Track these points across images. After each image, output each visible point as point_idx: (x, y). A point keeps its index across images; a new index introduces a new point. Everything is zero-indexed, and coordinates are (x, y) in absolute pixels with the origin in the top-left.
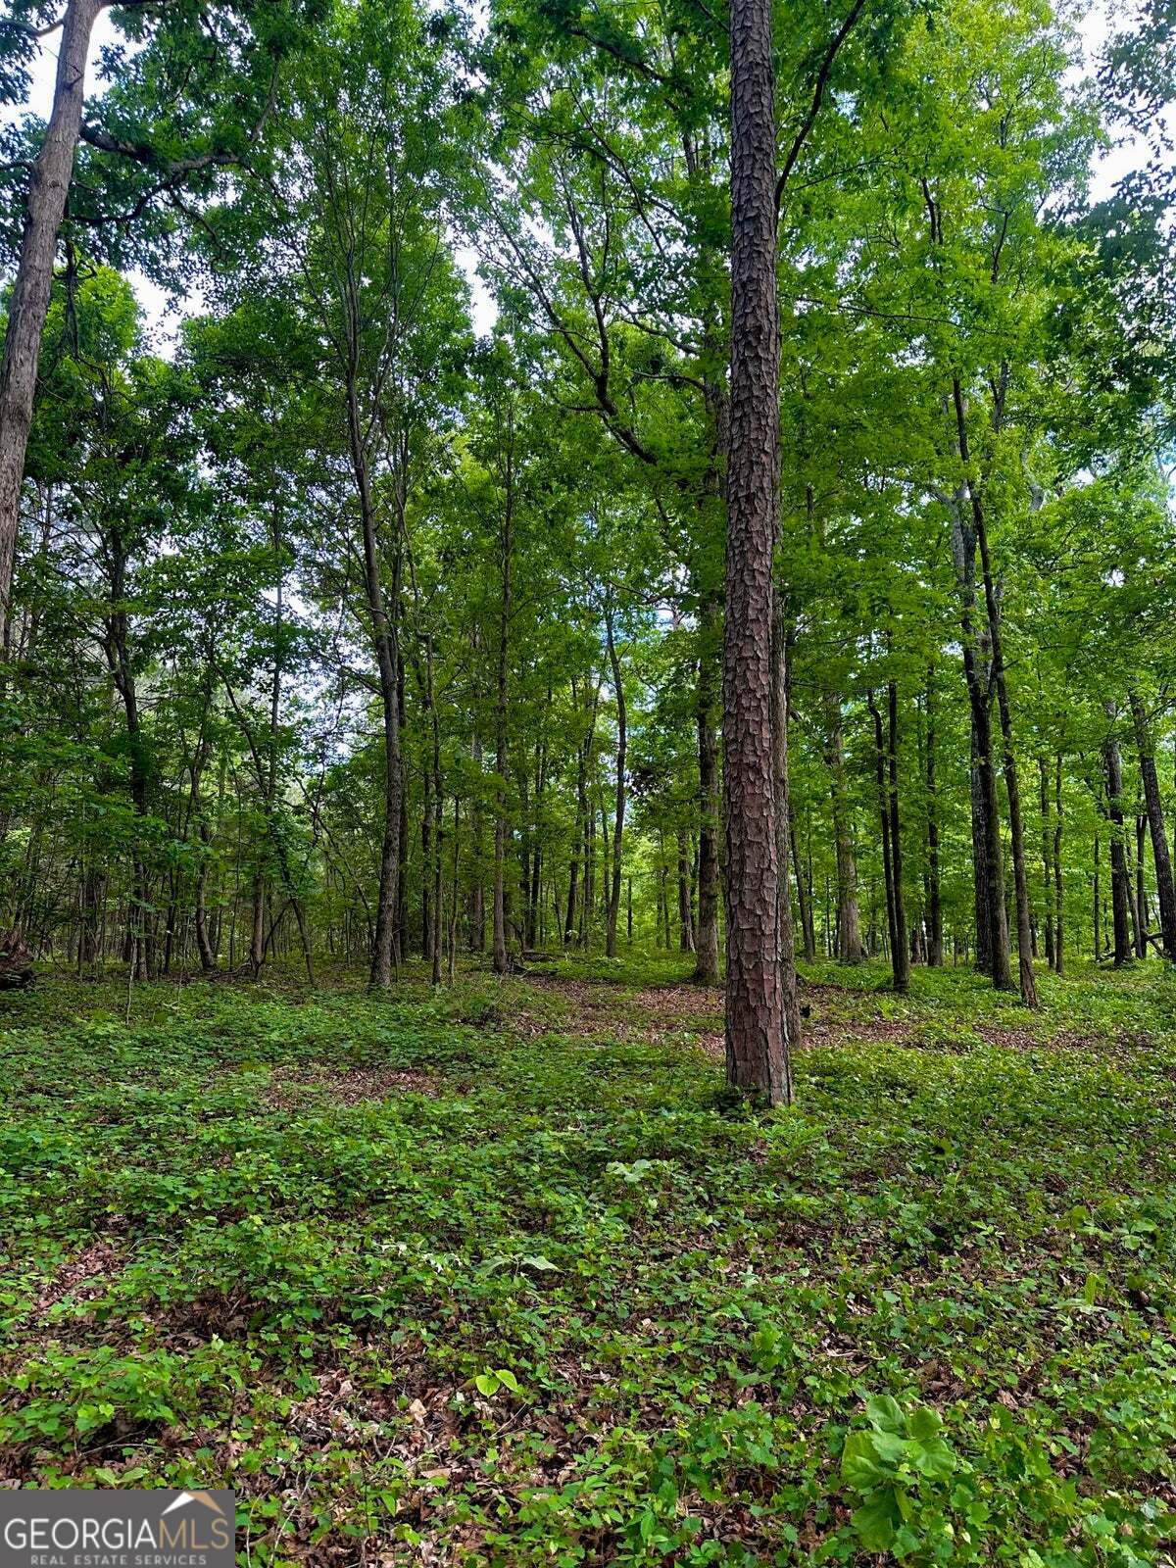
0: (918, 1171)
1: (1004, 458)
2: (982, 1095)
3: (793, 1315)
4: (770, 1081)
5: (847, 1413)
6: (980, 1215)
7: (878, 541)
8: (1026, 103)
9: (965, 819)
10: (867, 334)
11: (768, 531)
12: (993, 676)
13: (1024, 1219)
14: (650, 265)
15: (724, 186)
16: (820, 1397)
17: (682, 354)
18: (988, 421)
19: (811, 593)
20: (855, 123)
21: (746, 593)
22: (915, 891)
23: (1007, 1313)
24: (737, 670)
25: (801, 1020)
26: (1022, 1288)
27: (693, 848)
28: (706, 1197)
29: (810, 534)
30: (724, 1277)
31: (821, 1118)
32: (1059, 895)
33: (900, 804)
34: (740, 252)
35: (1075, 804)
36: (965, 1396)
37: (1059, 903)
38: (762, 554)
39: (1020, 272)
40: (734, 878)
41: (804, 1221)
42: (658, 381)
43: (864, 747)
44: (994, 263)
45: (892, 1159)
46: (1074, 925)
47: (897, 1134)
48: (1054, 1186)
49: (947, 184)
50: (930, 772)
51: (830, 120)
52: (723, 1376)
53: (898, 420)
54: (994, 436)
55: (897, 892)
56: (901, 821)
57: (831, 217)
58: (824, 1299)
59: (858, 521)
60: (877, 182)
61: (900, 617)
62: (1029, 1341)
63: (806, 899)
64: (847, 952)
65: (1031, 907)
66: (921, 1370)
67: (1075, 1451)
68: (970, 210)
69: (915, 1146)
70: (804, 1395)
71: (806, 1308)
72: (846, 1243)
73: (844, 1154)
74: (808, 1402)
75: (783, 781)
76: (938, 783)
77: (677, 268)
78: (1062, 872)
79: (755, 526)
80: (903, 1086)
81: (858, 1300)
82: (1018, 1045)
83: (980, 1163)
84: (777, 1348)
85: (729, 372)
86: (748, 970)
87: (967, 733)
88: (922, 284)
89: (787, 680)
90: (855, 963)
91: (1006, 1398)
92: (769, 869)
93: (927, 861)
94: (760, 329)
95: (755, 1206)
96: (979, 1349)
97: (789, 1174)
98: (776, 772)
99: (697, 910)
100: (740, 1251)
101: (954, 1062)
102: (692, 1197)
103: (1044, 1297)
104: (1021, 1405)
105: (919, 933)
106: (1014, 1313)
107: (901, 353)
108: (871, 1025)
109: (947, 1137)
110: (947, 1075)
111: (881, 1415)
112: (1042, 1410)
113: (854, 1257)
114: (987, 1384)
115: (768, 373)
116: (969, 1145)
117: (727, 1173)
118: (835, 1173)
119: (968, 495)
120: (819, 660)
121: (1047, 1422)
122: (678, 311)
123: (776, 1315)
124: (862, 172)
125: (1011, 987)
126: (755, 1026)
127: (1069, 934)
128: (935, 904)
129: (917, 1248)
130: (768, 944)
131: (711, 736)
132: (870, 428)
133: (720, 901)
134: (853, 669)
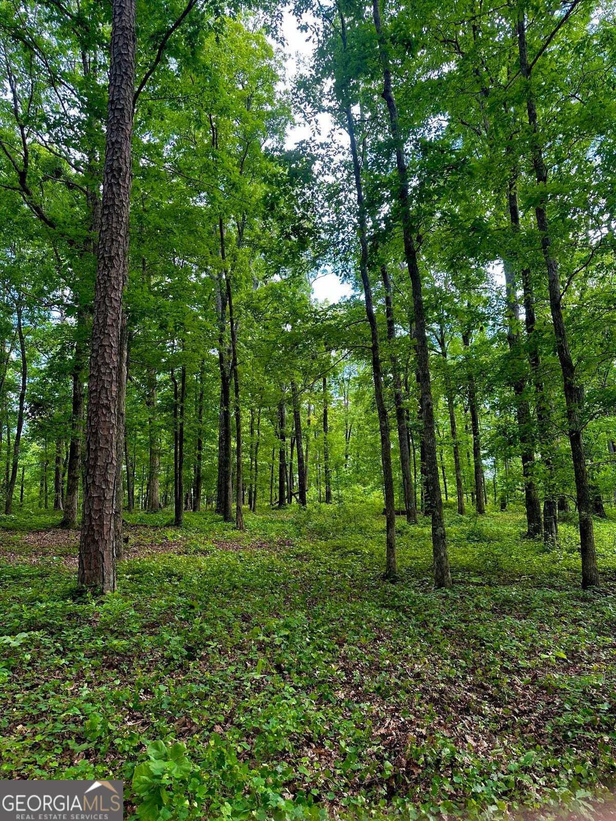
0: (181, 619)
1: (242, 262)
2: (215, 576)
3: (109, 707)
4: (104, 580)
5: (136, 754)
6: (211, 638)
7: (179, 292)
8: (259, 92)
9: (215, 437)
10: (178, 185)
11: (120, 278)
12: (232, 367)
13: (231, 637)
14: (58, 117)
15: (104, 87)
16: (122, 748)
17: (74, 171)
18: (235, 242)
19: (143, 314)
20: (178, 76)
21: (106, 310)
22: (189, 473)
23: (220, 685)
24: (99, 351)
25: (123, 545)
26: (228, 672)
27: (65, 449)
28: (61, 649)
29: (144, 283)
30: (69, 693)
31: (131, 597)
32: (256, 475)
33: (184, 429)
34: (112, 125)
35: (265, 431)
36: (198, 732)
37: (256, 478)
38: (116, 290)
39: (253, 172)
40: (90, 467)
41: (118, 654)
42: (58, 183)
43: (167, 398)
44: (241, 165)
45: (168, 614)
46: (262, 489)
47: (171, 601)
48: (246, 618)
49: (222, 119)
50: (200, 413)
51: (164, 70)
52: (66, 749)
53: (191, 232)
54: (238, 250)
55: (180, 474)
56: (185, 437)
57: (162, 119)
58: (127, 695)
59: (169, 280)
60: (187, 109)
61: (189, 333)
62: (230, 698)
63: (131, 478)
64: (151, 506)
65: (243, 480)
66: (176, 723)
67: (248, 748)
68: (231, 136)
69: (180, 607)
70: (113, 749)
71: (117, 702)
72: (141, 663)
73: (142, 615)
74: (115, 753)
75: (122, 414)
76: (204, 418)
77: (74, 123)
78: (258, 463)
79: (113, 273)
80: (175, 575)
81: (146, 692)
82: (233, 549)
83: (212, 611)
84: (99, 727)
85: (102, 187)
86: (95, 519)
87: (219, 394)
88: (206, 167)
89: (128, 360)
90: (155, 512)
91: (218, 728)
92: (111, 463)
93: (196, 458)
94: (120, 170)
95: (90, 650)
96: (206, 706)
97: (111, 630)
98: (119, 410)
99: (65, 485)
100: (80, 676)
101: (202, 560)
102: (53, 650)
103: (238, 675)
104: (225, 731)
105: (189, 495)
106: (224, 685)
107: (195, 198)
108: (161, 544)
109: (196, 599)
110: (198, 567)
111: (155, 751)
112: (234, 731)
113: (145, 669)
114: (209, 723)
115: (124, 194)
116: (207, 603)
117: (75, 633)
118: (137, 626)
119: (224, 277)
120: (146, 350)
121: (236, 736)
122: (73, 147)
123: (100, 708)
124: (179, 101)
125: (232, 520)
126: (97, 550)
127: (259, 493)
128: (198, 480)
129: (178, 660)
130: (108, 504)
131: (81, 386)
132: (177, 234)
133: (80, 480)
134: (164, 357)
